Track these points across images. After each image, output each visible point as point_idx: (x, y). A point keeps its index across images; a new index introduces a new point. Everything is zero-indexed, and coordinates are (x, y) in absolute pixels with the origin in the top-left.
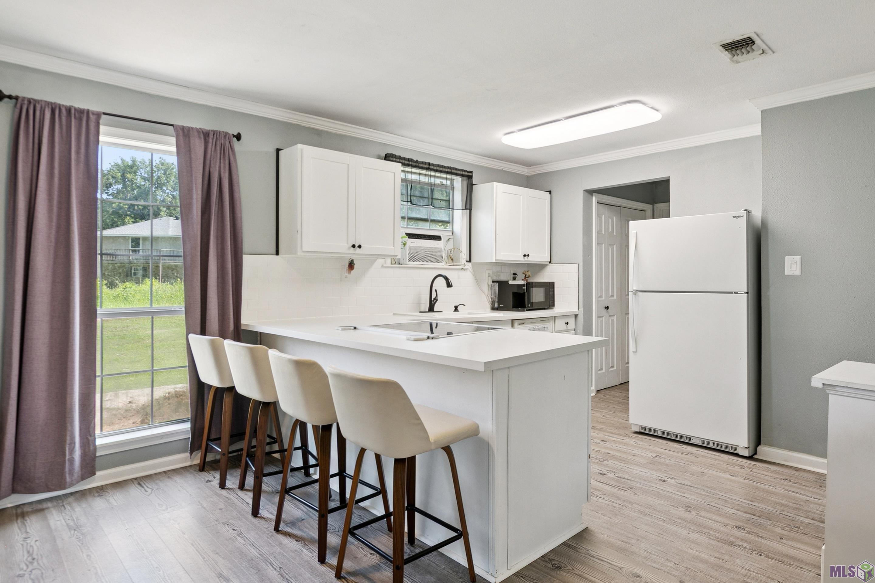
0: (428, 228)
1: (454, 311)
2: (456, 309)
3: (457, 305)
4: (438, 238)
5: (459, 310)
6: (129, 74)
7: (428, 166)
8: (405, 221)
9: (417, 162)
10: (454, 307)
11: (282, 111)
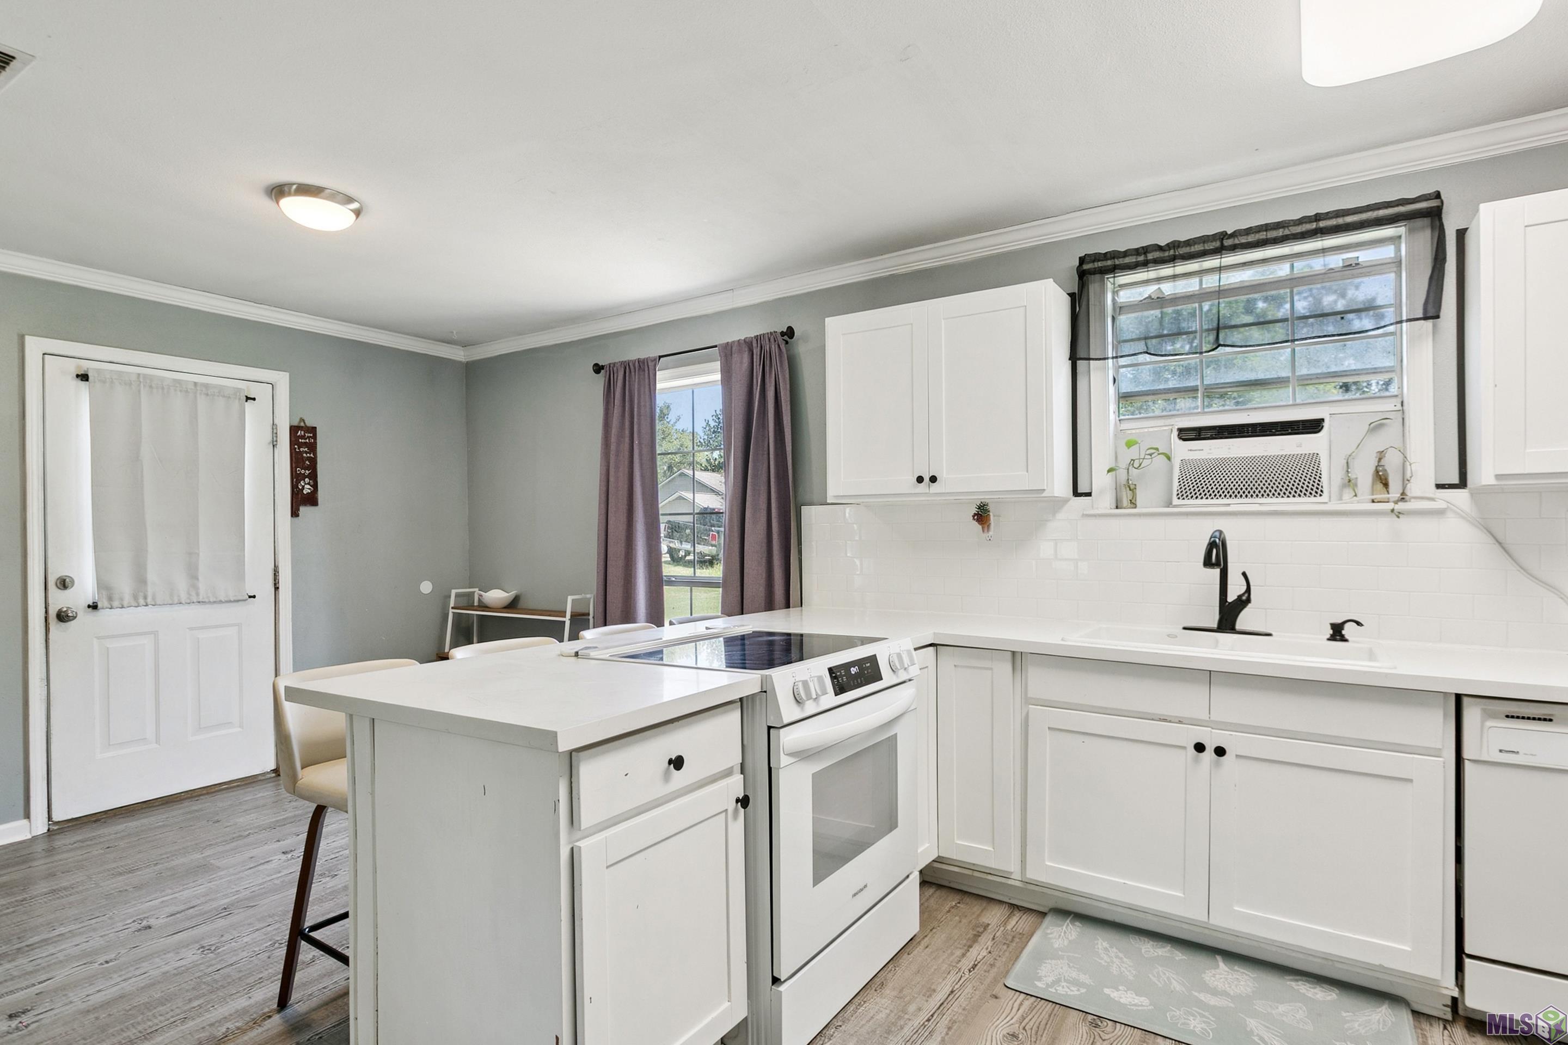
0: (1291, 402)
1: (1328, 639)
2: (1337, 633)
3: (1340, 621)
4: (1314, 426)
5: (1347, 637)
6: (661, 305)
7: (1218, 244)
8: (1195, 398)
9: (1175, 245)
10: (1329, 627)
11: (854, 266)
